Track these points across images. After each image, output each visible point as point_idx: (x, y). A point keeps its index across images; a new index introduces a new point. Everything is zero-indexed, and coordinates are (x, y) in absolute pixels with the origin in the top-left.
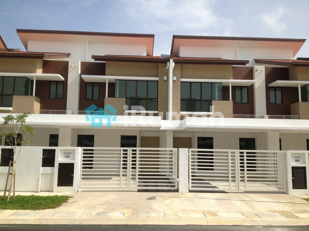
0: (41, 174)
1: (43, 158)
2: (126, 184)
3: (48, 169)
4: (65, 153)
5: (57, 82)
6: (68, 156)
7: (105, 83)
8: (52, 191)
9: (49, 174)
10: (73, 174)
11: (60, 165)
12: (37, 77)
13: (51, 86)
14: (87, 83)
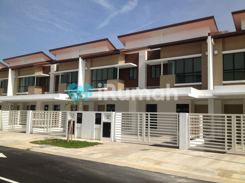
0: (95, 129)
1: (95, 119)
2: (142, 139)
3: (98, 126)
4: (107, 116)
5: (134, 68)
6: (109, 118)
7: (161, 65)
8: (100, 140)
9: (98, 129)
10: (110, 130)
11: (104, 123)
12: (119, 67)
13: (130, 71)
14: (151, 66)
